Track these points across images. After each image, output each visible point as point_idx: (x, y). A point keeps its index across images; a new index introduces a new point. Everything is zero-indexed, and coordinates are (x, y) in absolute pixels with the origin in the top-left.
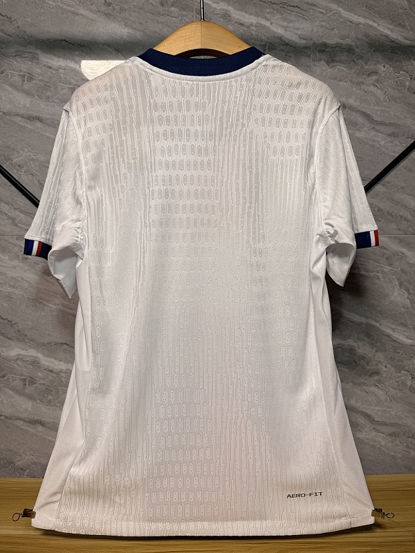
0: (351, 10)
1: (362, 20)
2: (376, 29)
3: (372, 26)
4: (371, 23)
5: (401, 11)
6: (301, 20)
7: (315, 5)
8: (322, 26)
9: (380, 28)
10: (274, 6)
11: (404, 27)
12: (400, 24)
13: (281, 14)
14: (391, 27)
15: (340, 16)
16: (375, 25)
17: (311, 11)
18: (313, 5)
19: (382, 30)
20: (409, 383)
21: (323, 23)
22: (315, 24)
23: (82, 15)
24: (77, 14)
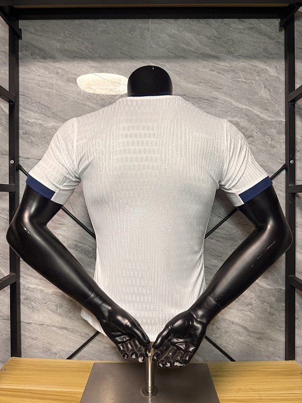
0: (238, 101)
1: (244, 107)
2: (252, 112)
3: (249, 110)
4: (249, 108)
5: (266, 101)
6: (210, 107)
7: (217, 99)
8: (221, 111)
9: (255, 111)
10: (195, 99)
11: (268, 110)
12: (266, 109)
13: (199, 104)
14: (261, 110)
15: (232, 105)
16: (252, 109)
17: (215, 102)
18: (216, 98)
19: (255, 112)
20: (268, 310)
21: (222, 109)
22: (218, 109)
23: (88, 106)
24: (86, 105)
